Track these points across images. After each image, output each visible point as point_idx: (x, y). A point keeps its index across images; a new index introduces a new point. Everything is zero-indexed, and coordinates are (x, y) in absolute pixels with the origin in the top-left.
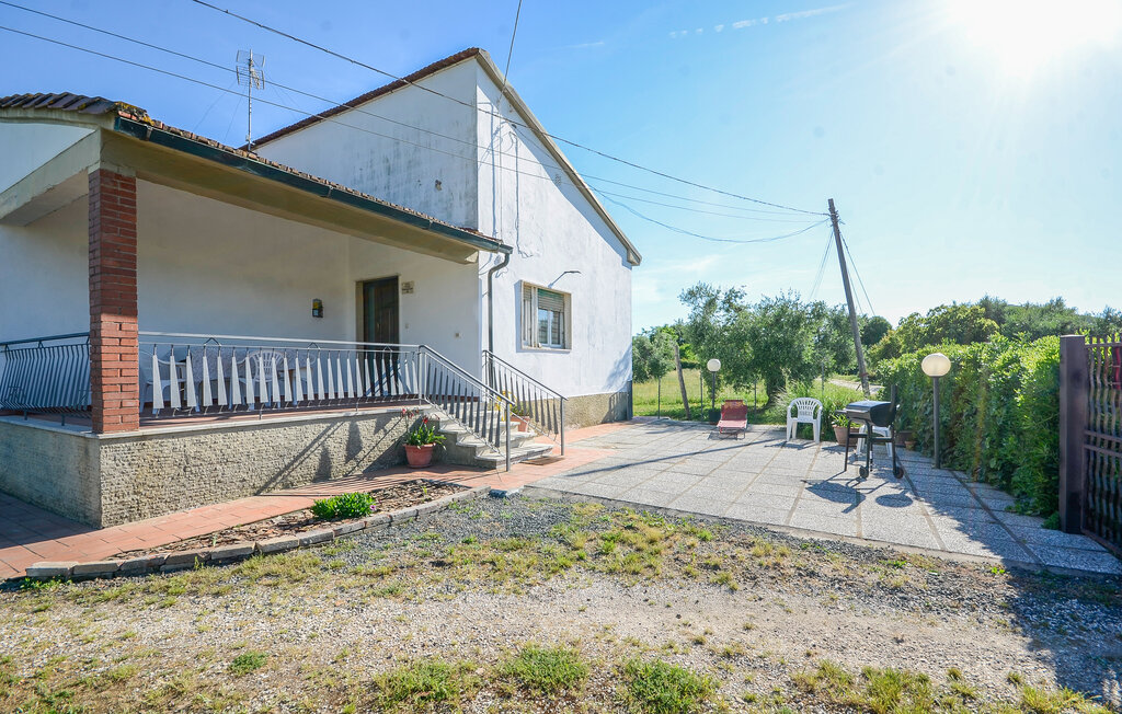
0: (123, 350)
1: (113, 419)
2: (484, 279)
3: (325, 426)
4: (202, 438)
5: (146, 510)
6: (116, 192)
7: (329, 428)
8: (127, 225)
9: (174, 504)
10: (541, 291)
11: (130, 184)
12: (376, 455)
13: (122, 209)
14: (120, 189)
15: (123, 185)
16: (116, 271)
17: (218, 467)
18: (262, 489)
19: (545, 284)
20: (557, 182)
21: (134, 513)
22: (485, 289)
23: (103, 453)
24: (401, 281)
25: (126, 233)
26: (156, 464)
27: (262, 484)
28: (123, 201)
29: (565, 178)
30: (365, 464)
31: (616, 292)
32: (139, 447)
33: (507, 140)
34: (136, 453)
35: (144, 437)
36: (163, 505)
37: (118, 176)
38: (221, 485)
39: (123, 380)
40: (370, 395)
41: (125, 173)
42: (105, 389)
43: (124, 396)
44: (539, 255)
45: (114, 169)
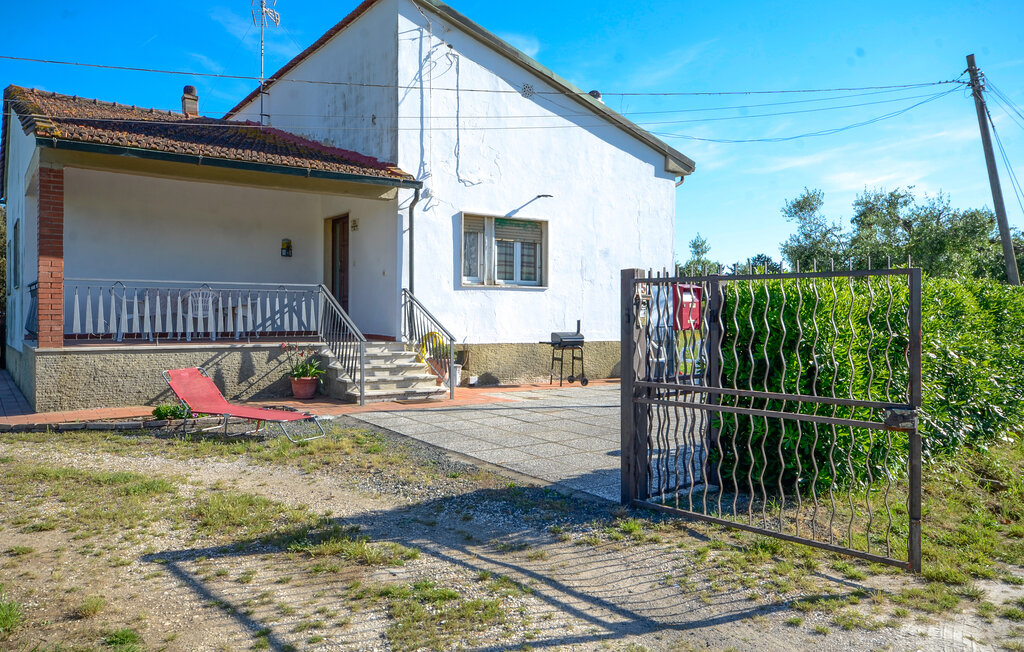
0: (53, 291)
1: (45, 339)
2: (405, 214)
3: (213, 354)
4: (108, 356)
5: (65, 404)
6: (50, 182)
7: (216, 356)
8: (57, 204)
9: (85, 403)
10: (501, 222)
11: (59, 174)
12: (265, 383)
13: (55, 193)
14: (52, 179)
15: (54, 176)
16: (50, 237)
17: (119, 380)
18: (154, 400)
19: (502, 213)
20: (527, 92)
21: (57, 406)
22: (406, 225)
23: (38, 362)
24: (350, 219)
25: (56, 209)
26: (73, 372)
27: (154, 396)
28: (55, 187)
29: (538, 86)
30: (254, 391)
31: (639, 212)
32: (62, 359)
33: (443, 63)
34: (60, 364)
35: (65, 353)
36: (77, 403)
37: (51, 170)
38: (121, 394)
39: (53, 312)
40: (260, 329)
41: (56, 167)
42: (40, 317)
43: (53, 323)
44: (492, 182)
45: (48, 166)
